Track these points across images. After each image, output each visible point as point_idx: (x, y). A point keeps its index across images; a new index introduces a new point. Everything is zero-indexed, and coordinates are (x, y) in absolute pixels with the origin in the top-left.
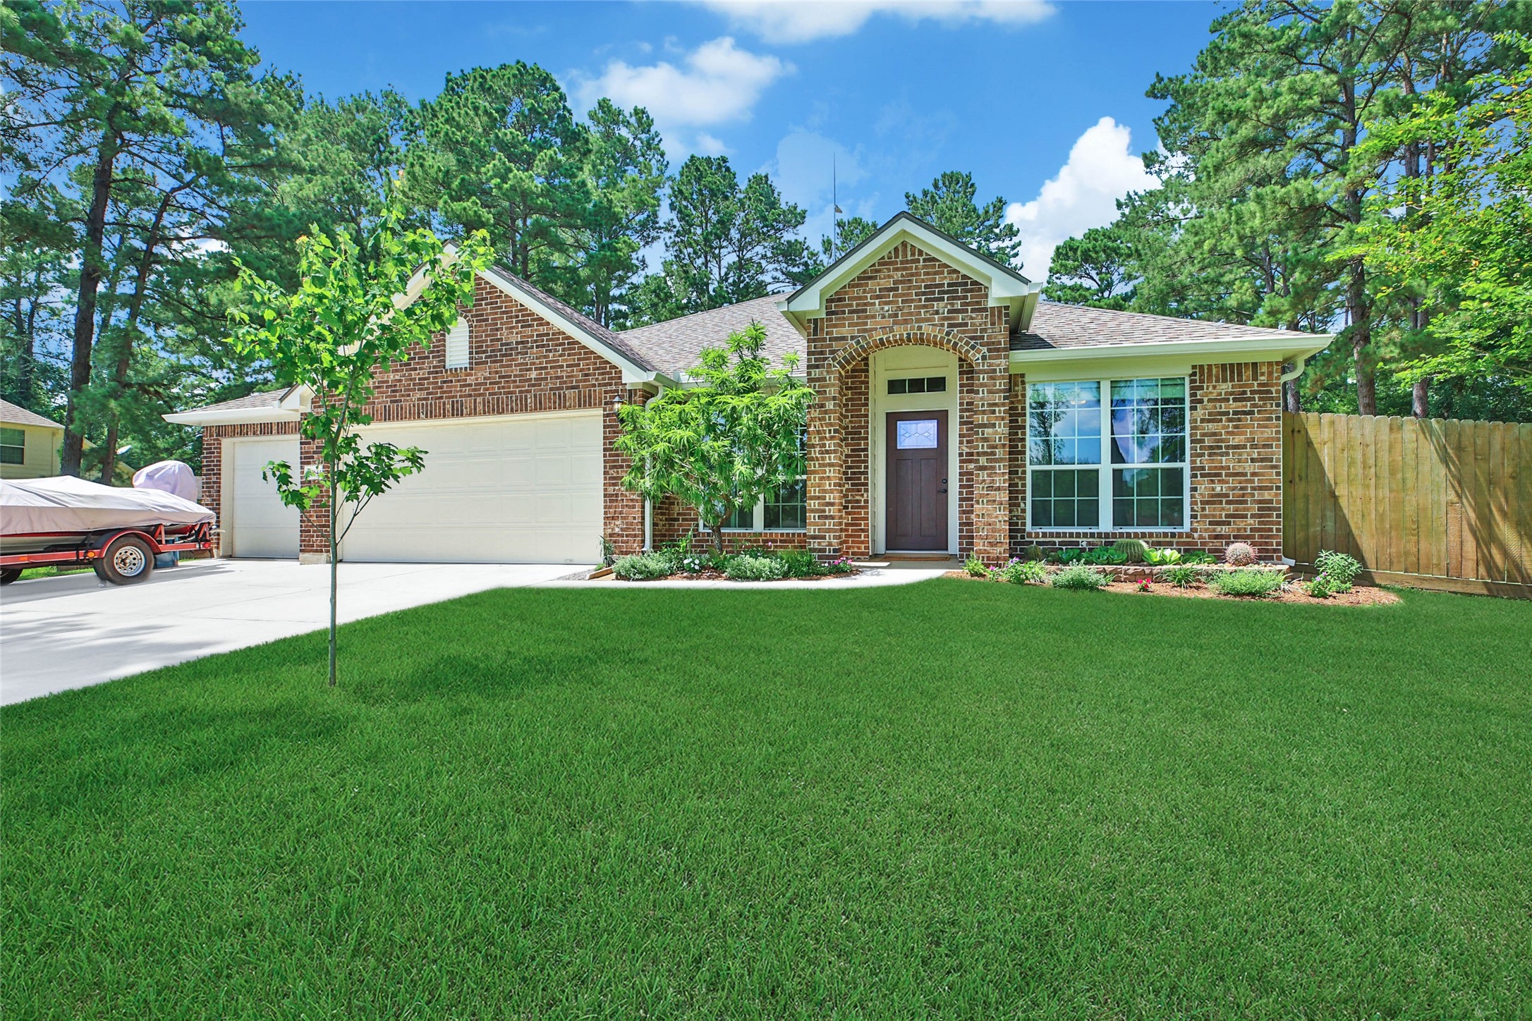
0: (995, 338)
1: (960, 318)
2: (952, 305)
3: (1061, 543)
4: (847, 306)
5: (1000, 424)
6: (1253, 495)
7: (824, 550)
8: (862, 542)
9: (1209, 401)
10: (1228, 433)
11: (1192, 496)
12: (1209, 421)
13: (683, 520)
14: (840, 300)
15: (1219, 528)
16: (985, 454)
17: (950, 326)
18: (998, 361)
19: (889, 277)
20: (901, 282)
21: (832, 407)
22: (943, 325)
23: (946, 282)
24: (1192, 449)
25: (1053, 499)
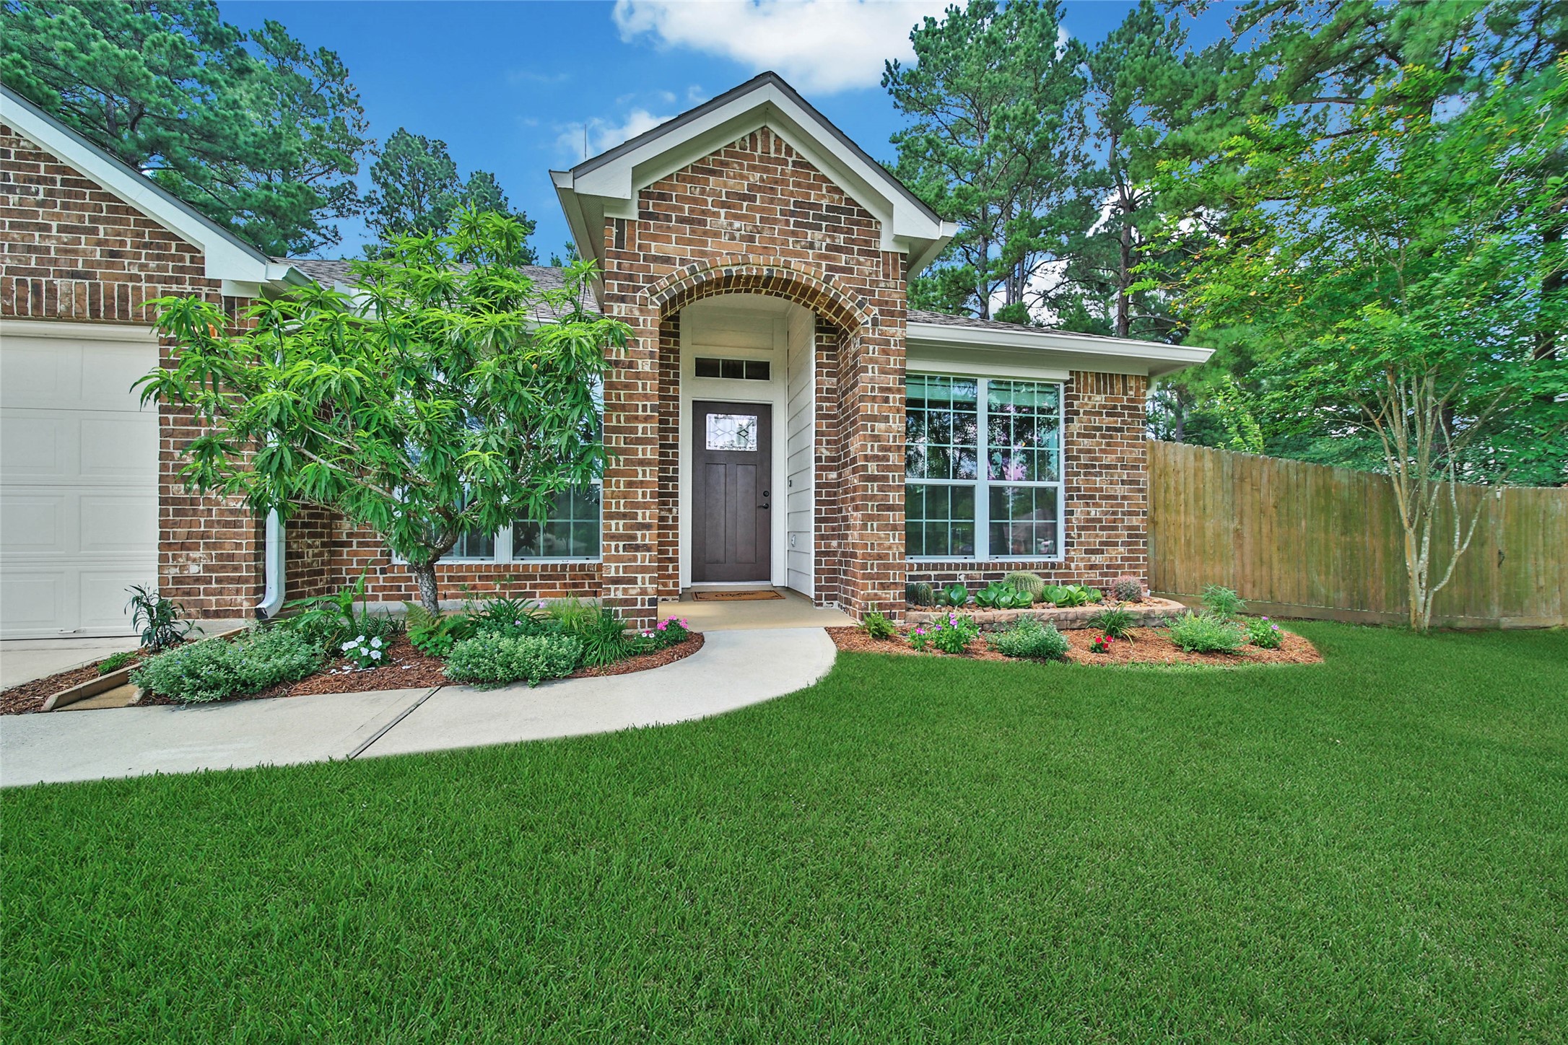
0: (889, 296)
1: (843, 259)
2: (833, 238)
3: (937, 577)
4: (674, 208)
5: (894, 418)
6: (1123, 520)
7: (634, 602)
8: (670, 577)
9: (1085, 413)
10: (1101, 451)
11: (1067, 521)
12: (1085, 436)
13: (360, 545)
14: (662, 197)
15: (1093, 557)
16: (876, 458)
17: (829, 268)
18: (892, 330)
19: (742, 177)
20: (760, 189)
21: (647, 369)
22: (819, 266)
23: (825, 202)
24: (1067, 466)
25: (924, 521)
